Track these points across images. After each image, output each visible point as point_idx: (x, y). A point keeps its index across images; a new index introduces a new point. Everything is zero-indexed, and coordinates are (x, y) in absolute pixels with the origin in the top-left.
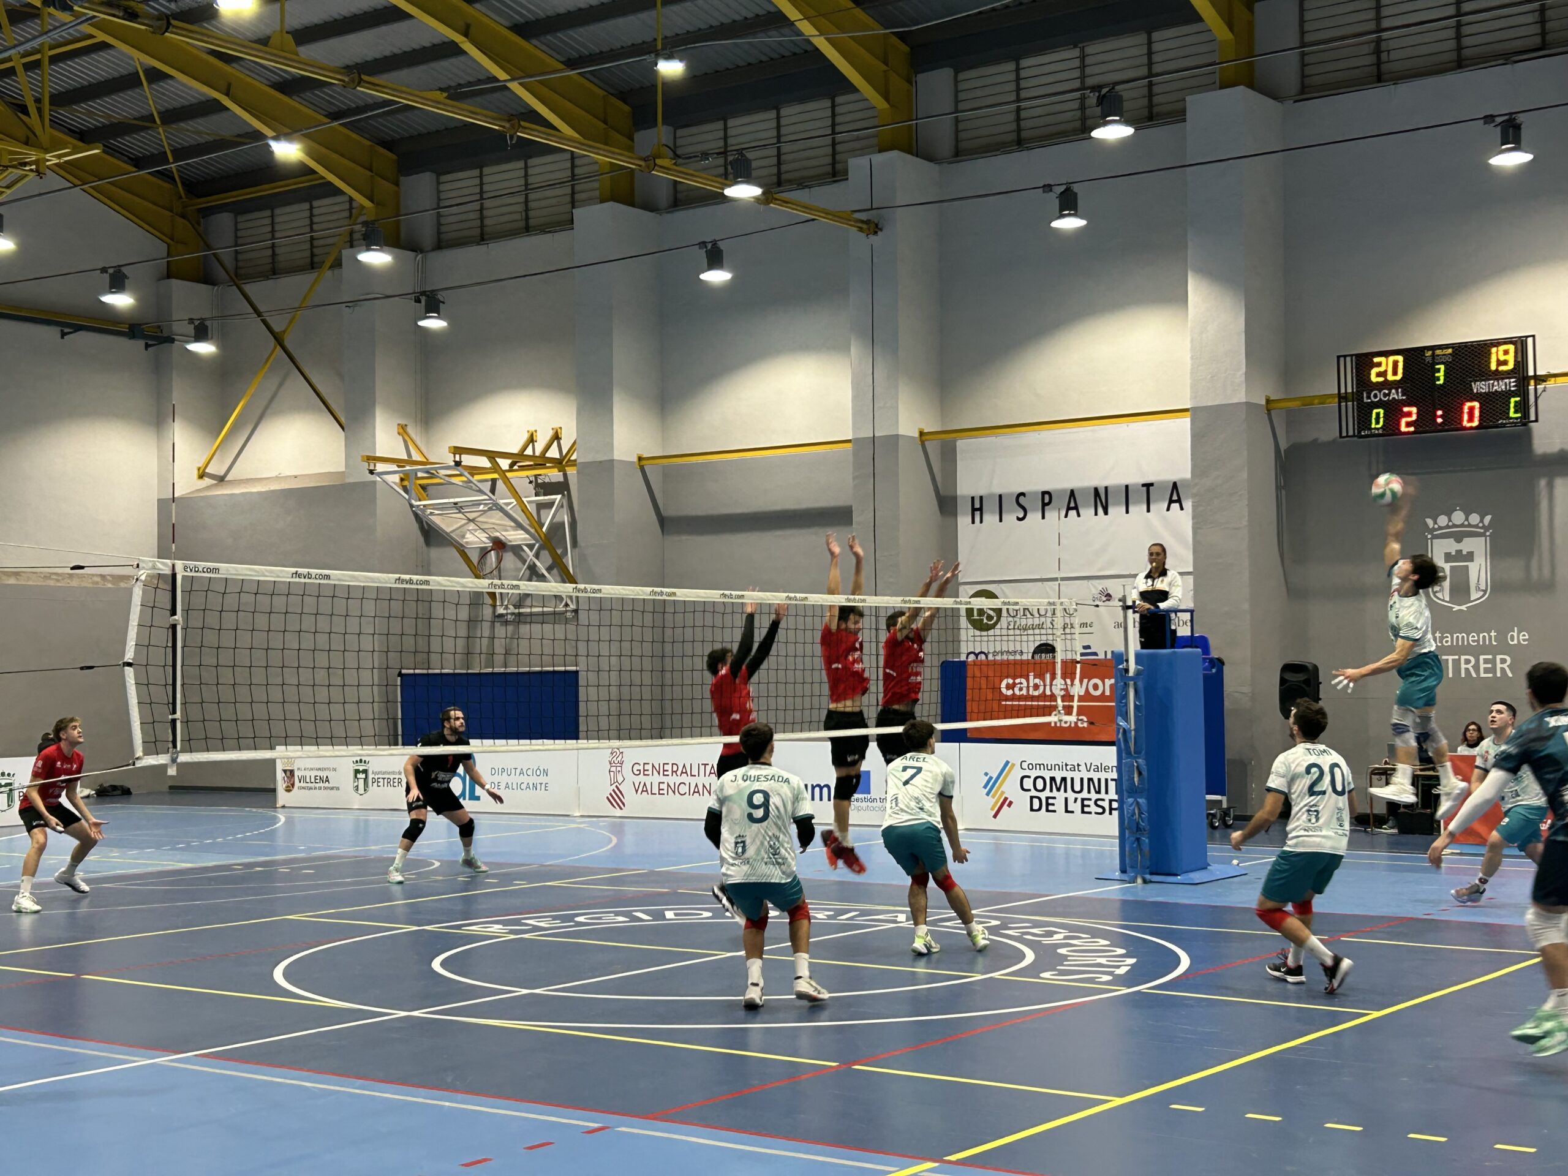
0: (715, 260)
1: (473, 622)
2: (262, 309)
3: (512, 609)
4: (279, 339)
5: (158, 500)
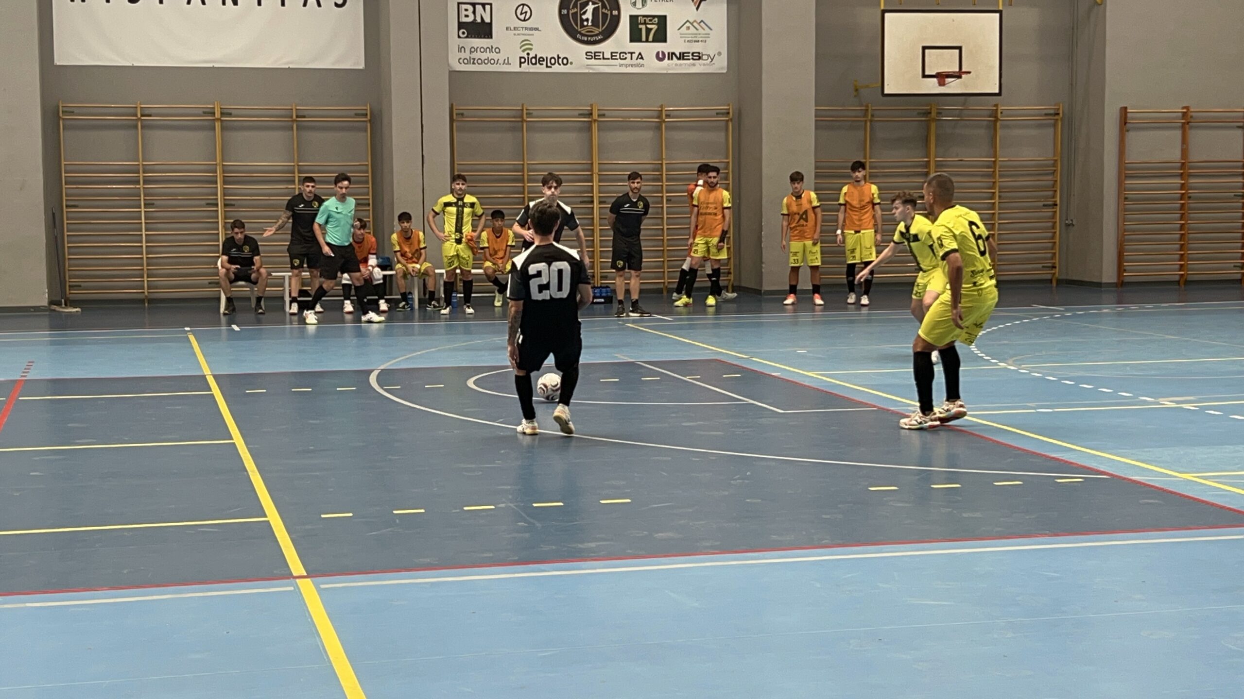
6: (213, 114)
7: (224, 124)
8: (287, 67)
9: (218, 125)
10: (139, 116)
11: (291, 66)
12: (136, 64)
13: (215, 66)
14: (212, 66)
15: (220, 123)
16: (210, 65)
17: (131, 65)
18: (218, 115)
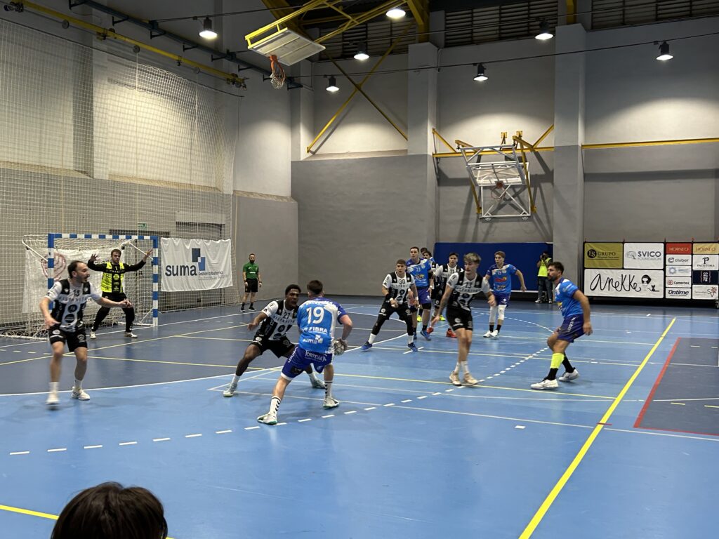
0: (665, 50)
1: (465, 221)
2: (346, 73)
3: (491, 216)
4: (358, 87)
5: (292, 162)
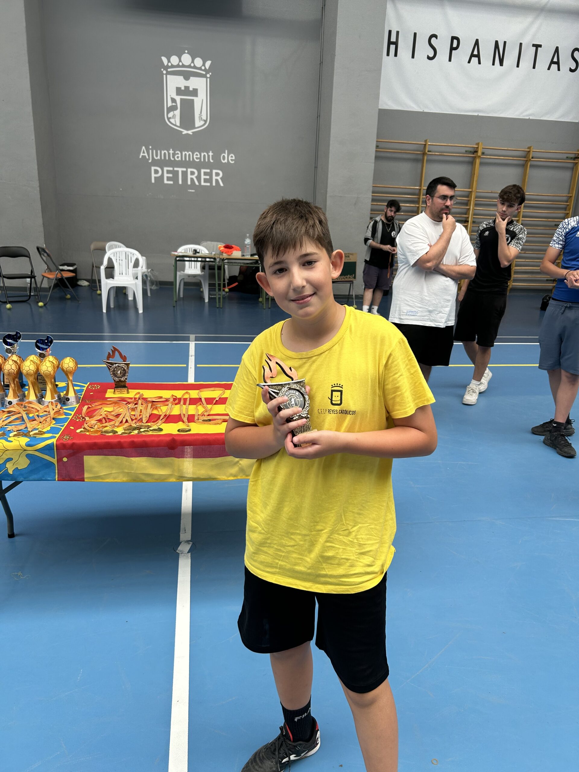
6: (476, 152)
7: (483, 160)
8: (528, 118)
9: (478, 161)
10: (427, 151)
11: (531, 118)
12: (426, 110)
13: (479, 115)
14: (477, 115)
15: (479, 160)
16: (476, 114)
17: (422, 111)
18: (479, 153)
